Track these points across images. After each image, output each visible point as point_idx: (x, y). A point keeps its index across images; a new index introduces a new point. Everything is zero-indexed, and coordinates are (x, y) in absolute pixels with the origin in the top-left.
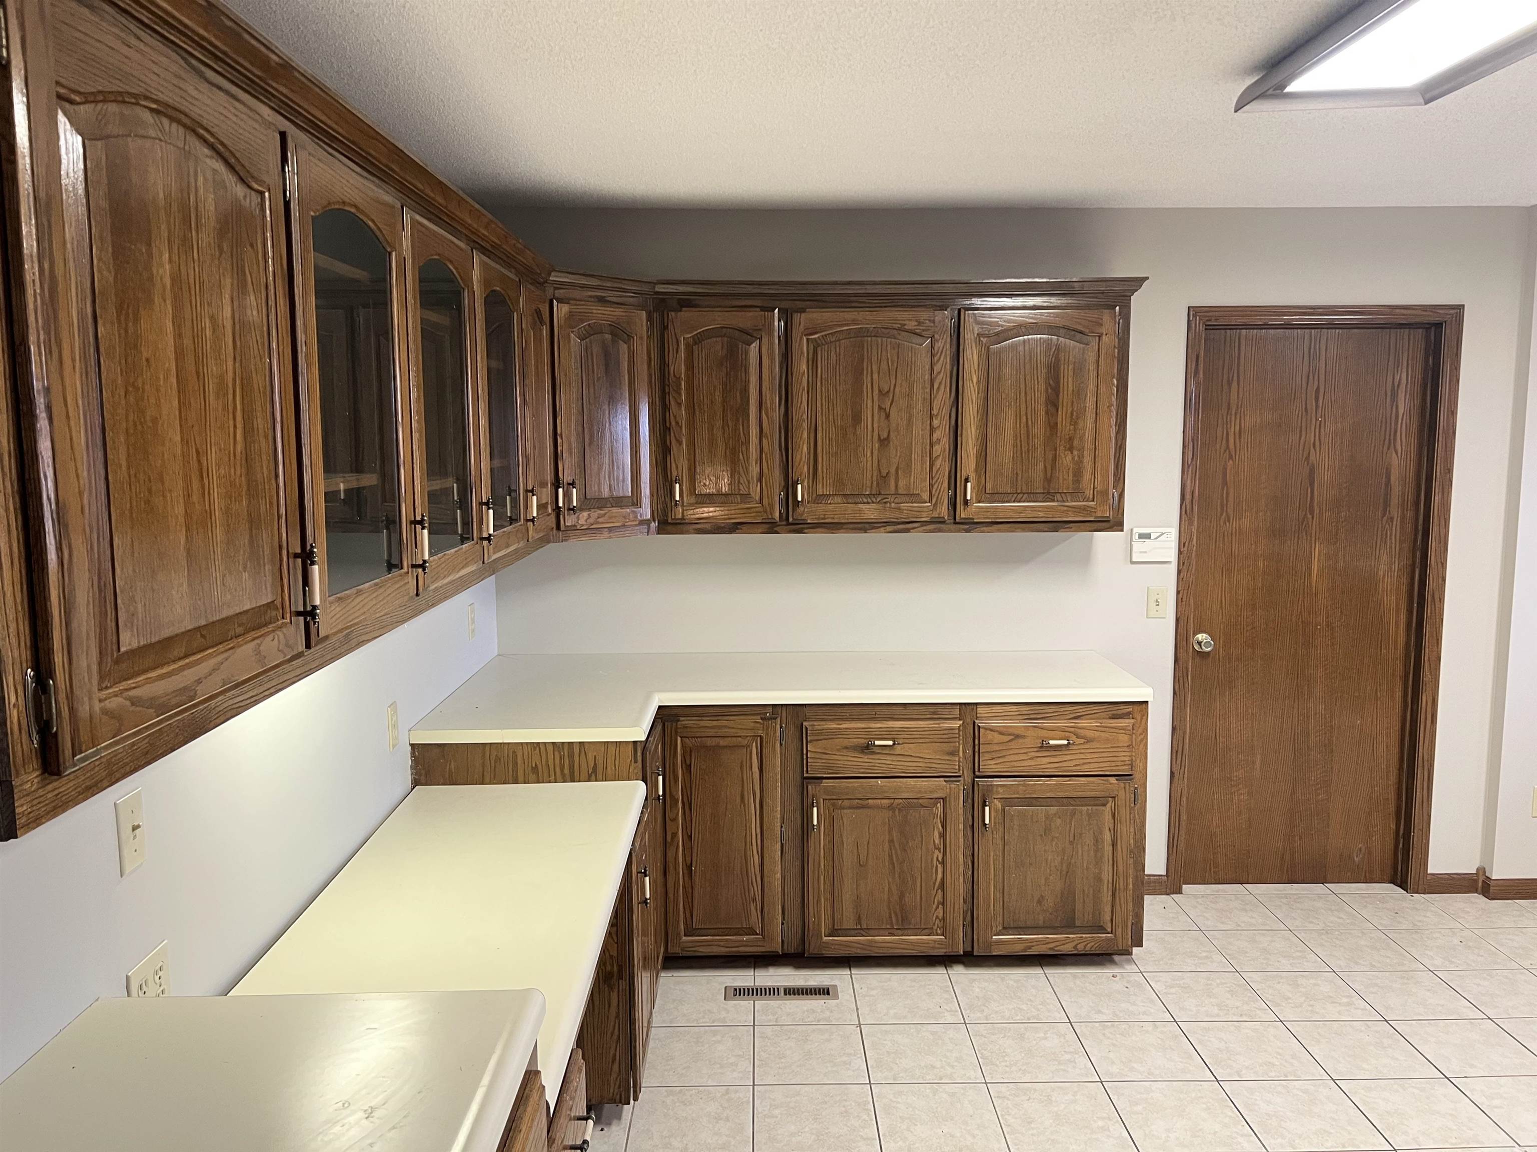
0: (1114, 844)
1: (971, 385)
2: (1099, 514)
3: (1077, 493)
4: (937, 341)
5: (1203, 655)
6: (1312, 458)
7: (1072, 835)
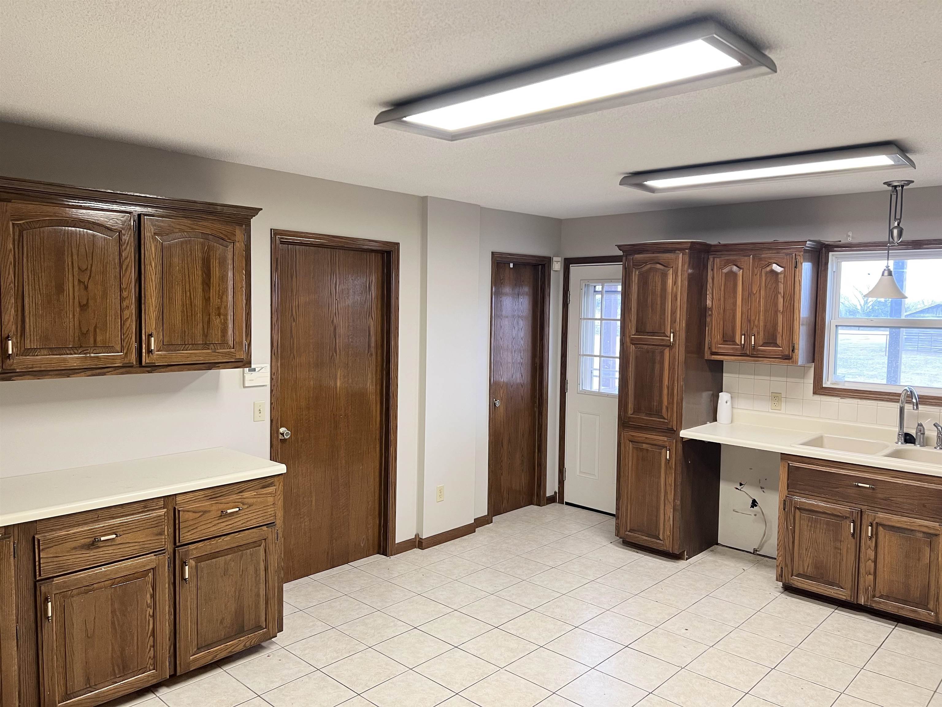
0: (266, 569)
1: (151, 269)
2: (238, 357)
3: (224, 343)
4: (124, 235)
5: (284, 441)
6: (335, 321)
7: (241, 570)
